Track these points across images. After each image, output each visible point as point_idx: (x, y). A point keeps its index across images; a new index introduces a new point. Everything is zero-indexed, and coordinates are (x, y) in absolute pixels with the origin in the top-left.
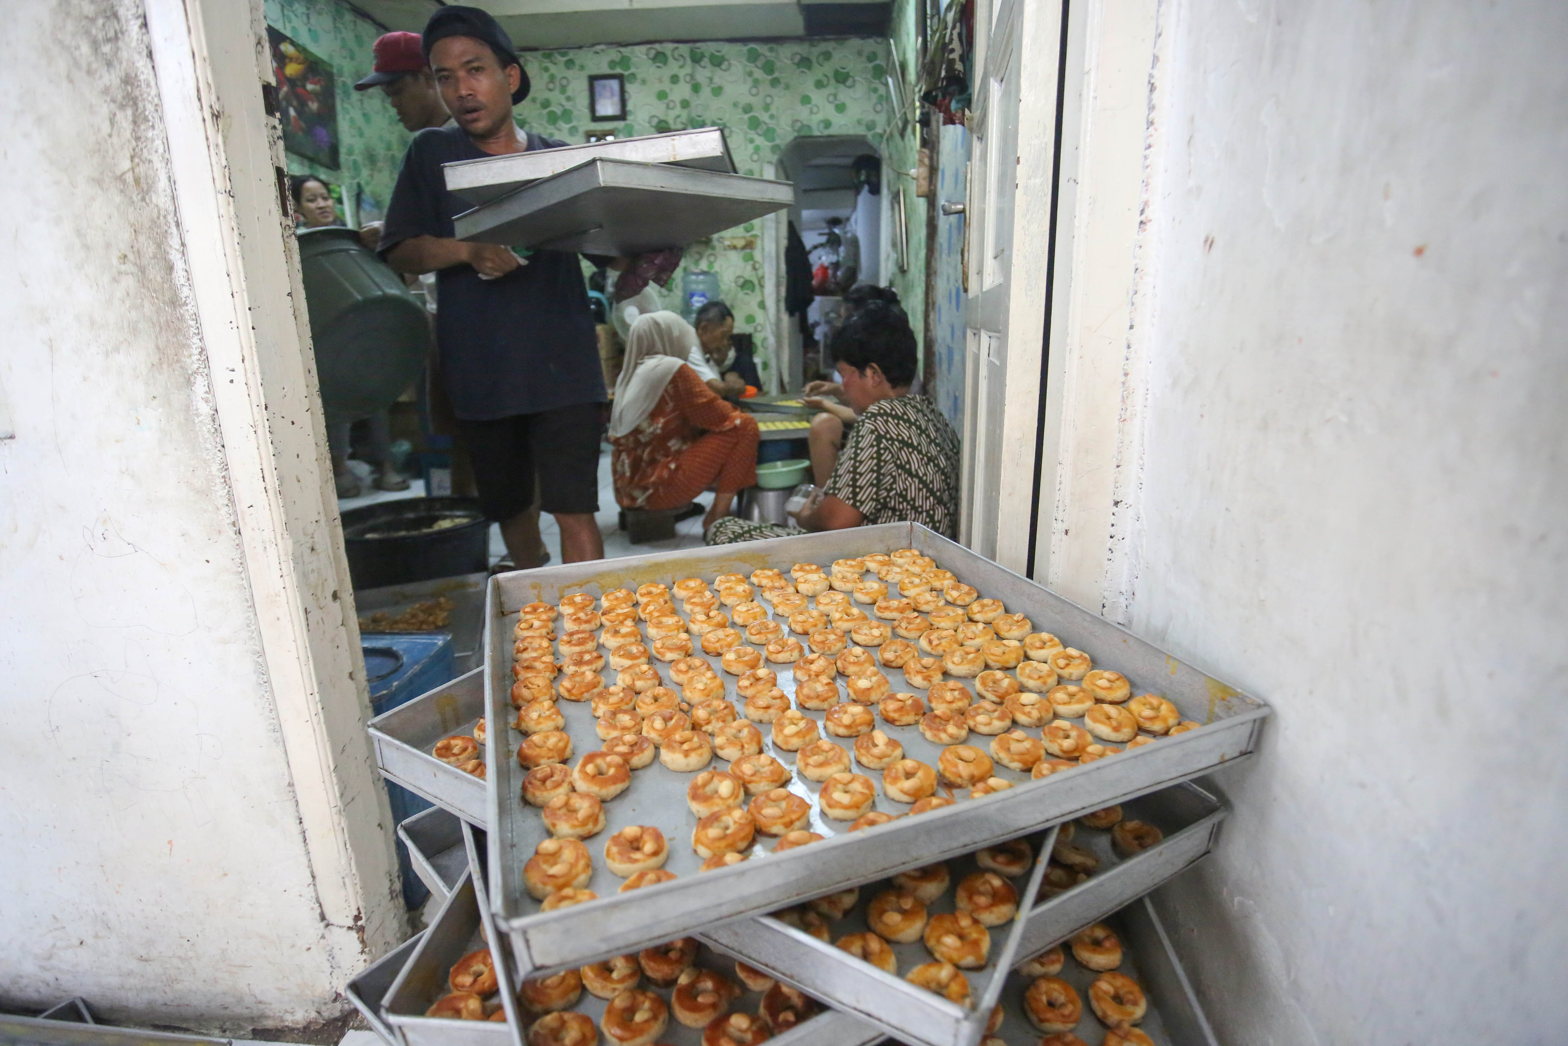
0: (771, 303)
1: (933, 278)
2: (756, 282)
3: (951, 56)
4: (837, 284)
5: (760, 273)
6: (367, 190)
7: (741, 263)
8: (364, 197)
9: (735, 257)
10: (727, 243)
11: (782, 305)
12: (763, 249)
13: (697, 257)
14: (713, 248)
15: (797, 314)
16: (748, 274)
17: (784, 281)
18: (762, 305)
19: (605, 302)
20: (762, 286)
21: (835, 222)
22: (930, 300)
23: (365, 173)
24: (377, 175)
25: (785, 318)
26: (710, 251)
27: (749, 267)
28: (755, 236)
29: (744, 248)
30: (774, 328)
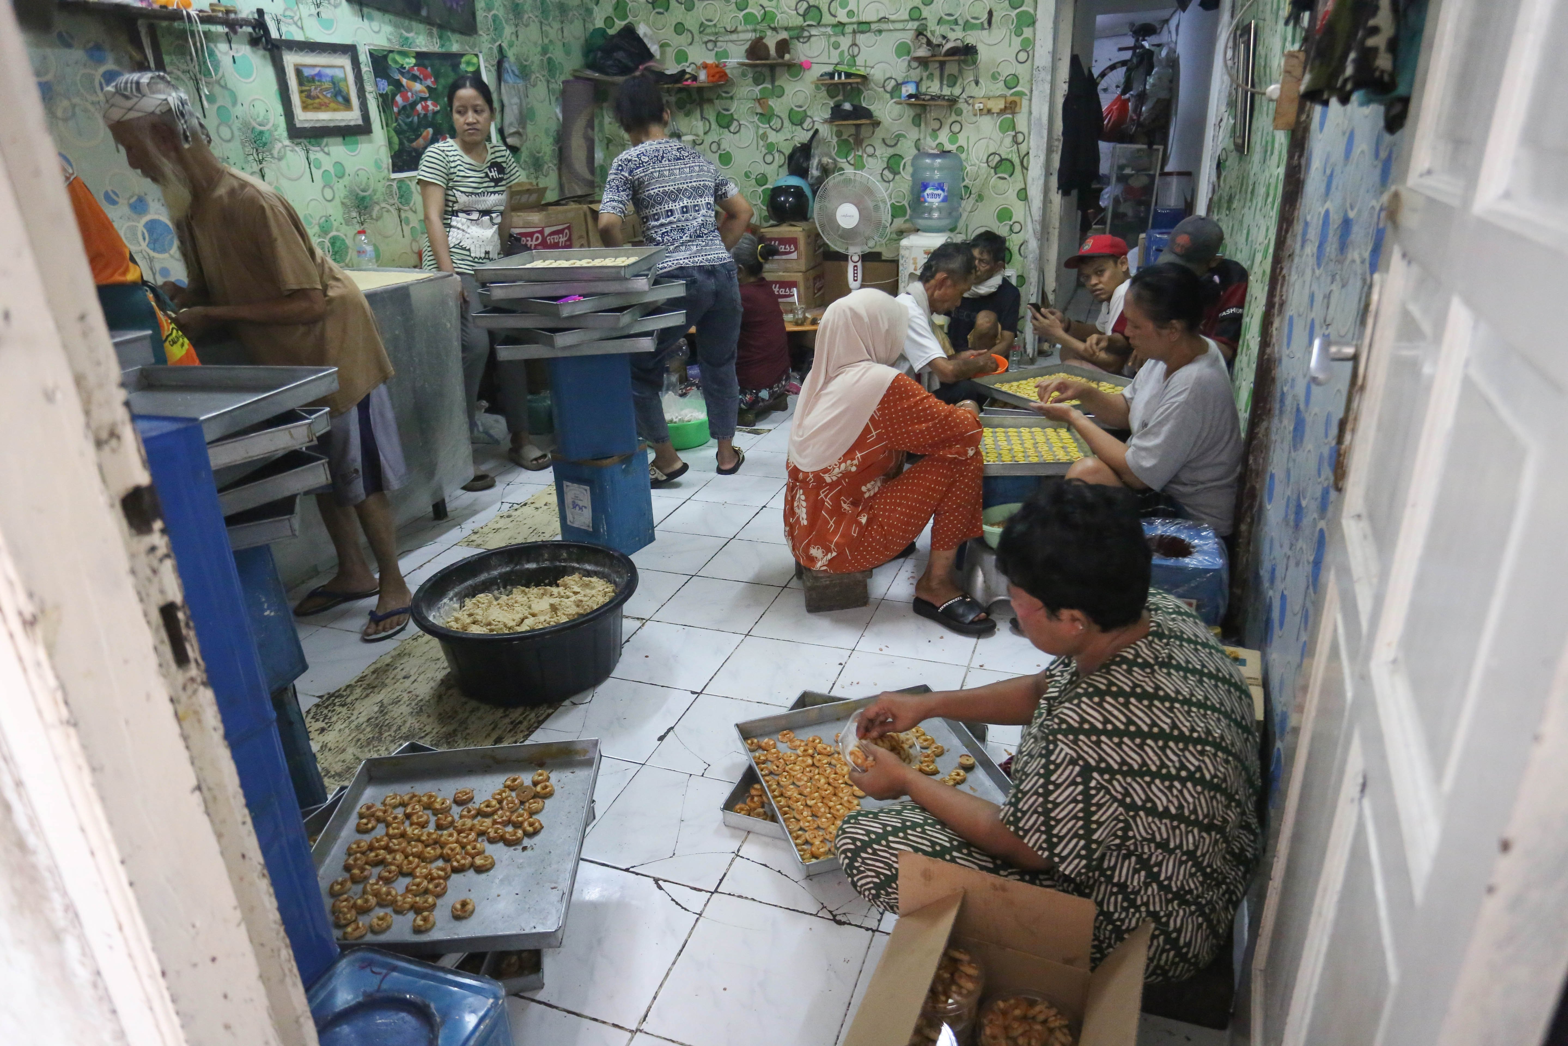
0: (1035, 192)
1: (1286, 264)
2: (1016, 161)
3: (1371, 42)
4: (1140, 125)
5: (1023, 148)
6: (511, 54)
7: (997, 135)
8: (506, 65)
9: (988, 125)
10: (978, 106)
11: (1054, 181)
12: (1030, 113)
13: (936, 125)
14: (959, 113)
15: (1074, 193)
16: (1006, 149)
17: (1059, 145)
18: (1023, 195)
19: (808, 191)
20: (1025, 168)
21: (1145, 30)
22: (1277, 299)
23: (508, 30)
24: (522, 31)
25: (1057, 198)
26: (954, 117)
27: (1008, 141)
28: (1020, 94)
29: (1003, 111)
30: (1038, 227)
